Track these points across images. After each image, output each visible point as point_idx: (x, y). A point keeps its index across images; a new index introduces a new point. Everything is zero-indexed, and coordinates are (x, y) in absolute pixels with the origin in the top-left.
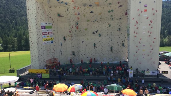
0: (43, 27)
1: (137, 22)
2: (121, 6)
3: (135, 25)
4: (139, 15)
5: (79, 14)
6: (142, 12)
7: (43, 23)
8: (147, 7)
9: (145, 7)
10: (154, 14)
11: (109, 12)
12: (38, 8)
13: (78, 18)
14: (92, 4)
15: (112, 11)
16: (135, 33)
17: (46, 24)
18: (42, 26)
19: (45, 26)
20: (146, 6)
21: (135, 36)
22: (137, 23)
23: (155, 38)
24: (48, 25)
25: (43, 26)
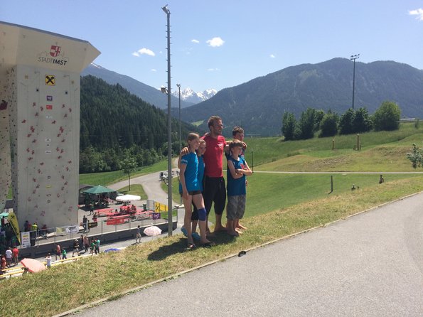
1: (33, 129)
4: (37, 115)
6: (42, 109)
8: (52, 100)
9: (48, 100)
10: (66, 116)
16: (28, 151)
20: (49, 98)
22: (33, 131)
23: (70, 162)
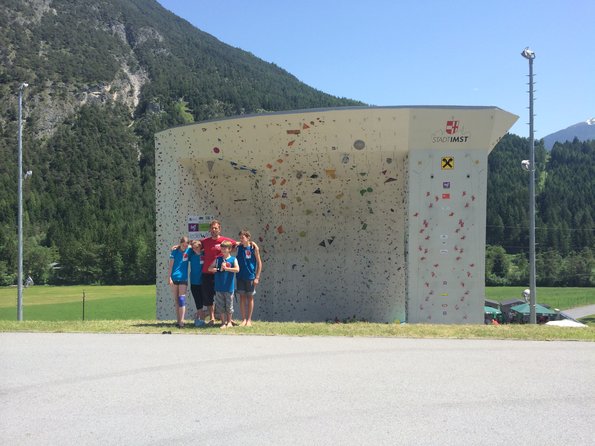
0: (192, 227)
1: (426, 224)
2: (391, 180)
3: (422, 231)
4: (431, 206)
5: (284, 196)
6: (437, 199)
7: (192, 217)
8: (449, 187)
9: (445, 187)
10: (467, 206)
11: (362, 192)
12: (183, 181)
13: (283, 207)
14: (317, 173)
15: (370, 190)
16: (421, 249)
17: (201, 218)
18: (190, 225)
19: (197, 225)
20: (446, 185)
21: (422, 259)
22: (426, 226)
23: (472, 265)
24: (204, 221)
25: (193, 225)
